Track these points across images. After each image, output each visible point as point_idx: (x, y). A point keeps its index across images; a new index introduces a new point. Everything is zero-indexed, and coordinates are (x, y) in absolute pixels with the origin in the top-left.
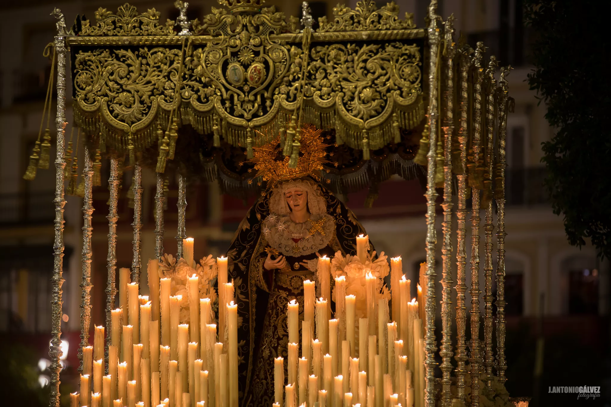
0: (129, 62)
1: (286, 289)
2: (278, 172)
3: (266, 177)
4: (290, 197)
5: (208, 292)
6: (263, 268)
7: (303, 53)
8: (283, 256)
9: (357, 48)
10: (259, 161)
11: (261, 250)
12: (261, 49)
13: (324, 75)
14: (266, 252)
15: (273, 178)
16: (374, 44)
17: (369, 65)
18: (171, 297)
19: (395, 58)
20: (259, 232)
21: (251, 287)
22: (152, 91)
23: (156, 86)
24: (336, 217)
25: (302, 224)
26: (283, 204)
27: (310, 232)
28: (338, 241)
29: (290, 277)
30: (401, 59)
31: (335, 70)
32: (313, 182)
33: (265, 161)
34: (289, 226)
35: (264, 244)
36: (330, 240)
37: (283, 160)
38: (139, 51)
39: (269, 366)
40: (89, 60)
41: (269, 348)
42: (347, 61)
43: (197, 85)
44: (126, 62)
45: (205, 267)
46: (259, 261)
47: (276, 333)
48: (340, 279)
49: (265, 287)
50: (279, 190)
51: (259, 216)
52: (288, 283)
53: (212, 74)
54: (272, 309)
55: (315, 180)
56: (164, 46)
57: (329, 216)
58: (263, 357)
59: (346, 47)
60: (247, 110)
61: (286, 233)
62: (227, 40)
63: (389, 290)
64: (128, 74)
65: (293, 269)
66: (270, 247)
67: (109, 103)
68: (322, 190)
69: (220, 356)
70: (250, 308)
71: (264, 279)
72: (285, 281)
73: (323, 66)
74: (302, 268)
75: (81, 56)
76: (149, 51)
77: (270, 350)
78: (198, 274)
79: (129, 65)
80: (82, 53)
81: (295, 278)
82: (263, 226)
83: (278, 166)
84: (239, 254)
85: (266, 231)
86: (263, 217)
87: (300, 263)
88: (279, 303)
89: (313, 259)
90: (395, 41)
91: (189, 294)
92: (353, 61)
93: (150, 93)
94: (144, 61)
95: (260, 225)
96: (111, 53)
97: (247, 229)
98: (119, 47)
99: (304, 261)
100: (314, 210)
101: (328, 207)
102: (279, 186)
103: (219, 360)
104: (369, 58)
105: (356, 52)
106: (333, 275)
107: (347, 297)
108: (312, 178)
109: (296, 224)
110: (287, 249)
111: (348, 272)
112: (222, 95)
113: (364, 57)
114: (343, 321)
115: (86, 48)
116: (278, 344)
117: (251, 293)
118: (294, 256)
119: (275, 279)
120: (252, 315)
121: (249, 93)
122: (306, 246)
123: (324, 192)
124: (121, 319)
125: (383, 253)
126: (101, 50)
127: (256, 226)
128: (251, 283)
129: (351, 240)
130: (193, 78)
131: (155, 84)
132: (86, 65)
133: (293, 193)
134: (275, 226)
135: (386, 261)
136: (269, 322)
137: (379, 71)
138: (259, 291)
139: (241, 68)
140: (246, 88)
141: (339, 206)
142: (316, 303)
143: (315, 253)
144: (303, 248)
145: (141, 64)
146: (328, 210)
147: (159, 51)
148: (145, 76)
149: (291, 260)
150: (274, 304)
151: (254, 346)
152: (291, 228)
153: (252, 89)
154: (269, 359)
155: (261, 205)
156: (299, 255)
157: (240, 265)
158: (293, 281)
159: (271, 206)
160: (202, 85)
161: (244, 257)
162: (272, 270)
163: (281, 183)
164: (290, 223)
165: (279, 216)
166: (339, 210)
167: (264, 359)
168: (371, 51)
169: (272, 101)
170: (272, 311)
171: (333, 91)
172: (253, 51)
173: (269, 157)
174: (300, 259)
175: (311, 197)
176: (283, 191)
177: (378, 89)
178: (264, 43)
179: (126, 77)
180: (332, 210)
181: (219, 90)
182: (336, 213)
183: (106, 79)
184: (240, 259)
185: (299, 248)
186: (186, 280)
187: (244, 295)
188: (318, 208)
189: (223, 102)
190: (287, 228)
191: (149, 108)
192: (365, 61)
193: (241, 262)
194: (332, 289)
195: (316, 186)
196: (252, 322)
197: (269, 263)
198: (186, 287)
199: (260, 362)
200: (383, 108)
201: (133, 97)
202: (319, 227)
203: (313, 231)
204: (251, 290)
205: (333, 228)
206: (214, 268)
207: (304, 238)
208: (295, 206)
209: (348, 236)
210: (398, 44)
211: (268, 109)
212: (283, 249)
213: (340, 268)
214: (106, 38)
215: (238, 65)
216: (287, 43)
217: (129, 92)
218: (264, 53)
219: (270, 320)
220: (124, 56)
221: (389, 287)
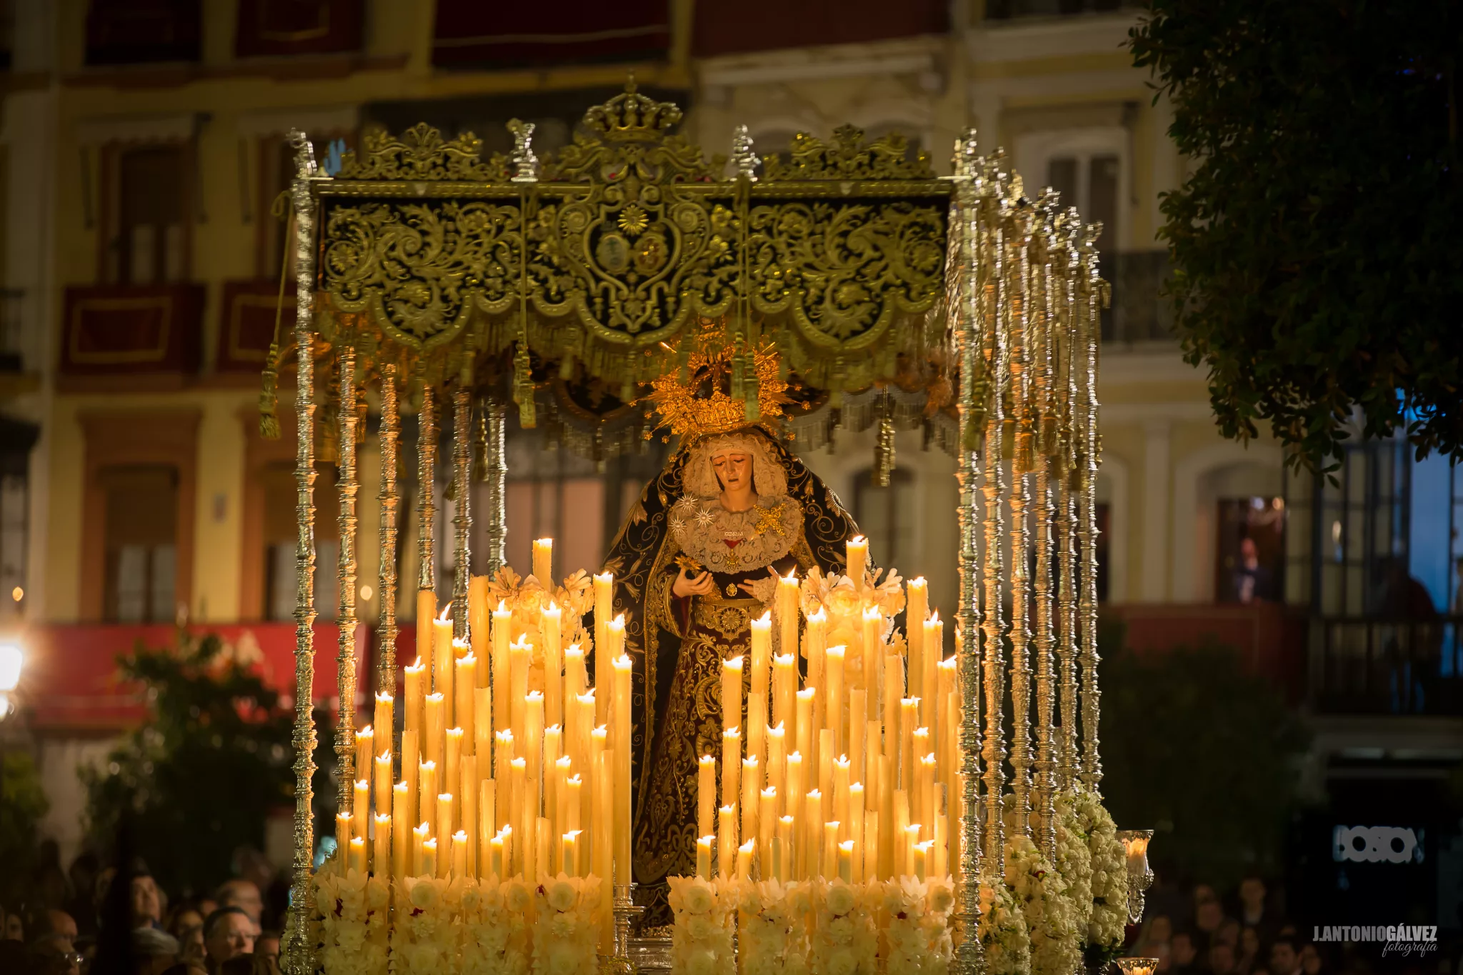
0: (425, 227)
1: (712, 633)
2: (699, 419)
3: (678, 427)
4: (721, 464)
5: (577, 638)
6: (672, 593)
7: (734, 218)
8: (709, 572)
9: (831, 210)
10: (666, 398)
11: (668, 561)
12: (660, 207)
13: (770, 257)
14: (677, 565)
15: (689, 429)
16: (863, 205)
17: (852, 242)
18: (512, 646)
19: (899, 229)
20: (664, 527)
21: (648, 627)
22: (463, 280)
23: (471, 271)
24: (804, 501)
25: (742, 513)
26: (709, 476)
27: (757, 529)
28: (807, 545)
29: (720, 611)
30: (908, 233)
31: (793, 249)
32: (763, 438)
33: (675, 398)
34: (718, 517)
35: (673, 548)
36: (793, 544)
37: (709, 398)
38: (442, 208)
39: (680, 770)
40: (353, 223)
41: (680, 738)
42: (812, 234)
43: (544, 271)
44: (418, 228)
45: (572, 592)
46: (663, 581)
47: (693, 712)
48: (816, 619)
49: (674, 628)
50: (703, 452)
51: (663, 499)
52: (717, 621)
53: (572, 251)
54: (687, 668)
55: (767, 434)
56: (487, 200)
57: (792, 499)
58: (668, 755)
59: (812, 209)
60: (633, 317)
61: (713, 530)
62: (601, 191)
63: (904, 638)
64: (422, 249)
65: (725, 596)
66: (684, 555)
67: (386, 299)
68: (780, 452)
69: (603, 753)
70: (647, 665)
71: (673, 612)
72: (710, 617)
73: (770, 241)
74: (742, 594)
75: (339, 215)
76: (460, 207)
77: (682, 742)
78: (560, 605)
79: (424, 233)
80: (341, 210)
81: (728, 612)
82: (671, 517)
83: (699, 408)
84: (627, 566)
85: (676, 526)
86: (672, 500)
87: (739, 586)
88: (699, 658)
89: (762, 578)
90: (898, 199)
91: (543, 641)
92: (823, 233)
93: (459, 283)
94: (451, 226)
95: (666, 514)
96: (392, 211)
97: (641, 522)
98: (406, 201)
99: (746, 581)
100: (764, 489)
101: (791, 483)
102: (702, 444)
103: (600, 761)
104: (851, 228)
105: (829, 217)
106: (804, 610)
107: (829, 651)
108: (761, 430)
109: (732, 513)
110: (716, 559)
111: (830, 605)
112: (587, 289)
113: (844, 227)
114: (822, 694)
115: (348, 202)
116: (698, 732)
117: (649, 638)
118: (727, 572)
119: (692, 614)
120: (651, 677)
121: (637, 284)
122: (751, 553)
123: (783, 457)
124: (422, 685)
125: (893, 571)
126: (374, 205)
127: (659, 517)
128: (648, 620)
129: (832, 545)
130: (538, 258)
131: (468, 268)
132: (347, 230)
133: (728, 457)
134: (693, 516)
135: (899, 585)
136: (681, 691)
137: (869, 253)
138: (663, 634)
139: (624, 243)
140: (632, 278)
141: (810, 482)
142: (772, 660)
143: (765, 568)
144: (743, 558)
145: (446, 232)
146: (789, 490)
147: (477, 209)
148: (451, 253)
149: (721, 580)
150: (689, 659)
151: (653, 734)
152: (722, 521)
153: (642, 279)
154: (680, 758)
155: (669, 478)
156: (737, 571)
157: (629, 587)
158: (725, 616)
159: (686, 480)
160: (552, 270)
161: (637, 572)
162: (687, 598)
163: (705, 439)
164: (720, 512)
165: (701, 500)
166: (809, 490)
167: (670, 759)
168: (855, 217)
169: (678, 302)
170: (687, 672)
171: (787, 286)
172: (646, 212)
173: (684, 391)
174: (739, 578)
175: (760, 465)
176: (710, 454)
177: (867, 285)
178: (665, 200)
179: (417, 253)
180: (796, 489)
181: (583, 279)
182: (804, 495)
183: (383, 257)
184: (627, 577)
185: (737, 558)
186: (539, 614)
187: (637, 642)
188: (771, 485)
189: (590, 302)
190: (716, 520)
191: (458, 308)
192: (845, 234)
193: (631, 581)
194: (801, 633)
195: (768, 445)
196: (650, 690)
197: (683, 586)
198: (540, 628)
199: (664, 764)
200: (875, 318)
201: (429, 289)
202: (772, 519)
203: (761, 527)
204: (649, 633)
205: (799, 521)
206: (587, 594)
207: (745, 541)
208: (730, 481)
209: (826, 537)
210: (904, 205)
211: (670, 315)
212: (708, 559)
213: (818, 597)
214: (382, 185)
215: (617, 236)
216: (707, 199)
217: (422, 280)
218: (666, 216)
219: (682, 687)
220: (415, 217)
221: (903, 632)
